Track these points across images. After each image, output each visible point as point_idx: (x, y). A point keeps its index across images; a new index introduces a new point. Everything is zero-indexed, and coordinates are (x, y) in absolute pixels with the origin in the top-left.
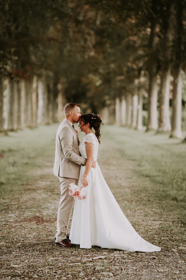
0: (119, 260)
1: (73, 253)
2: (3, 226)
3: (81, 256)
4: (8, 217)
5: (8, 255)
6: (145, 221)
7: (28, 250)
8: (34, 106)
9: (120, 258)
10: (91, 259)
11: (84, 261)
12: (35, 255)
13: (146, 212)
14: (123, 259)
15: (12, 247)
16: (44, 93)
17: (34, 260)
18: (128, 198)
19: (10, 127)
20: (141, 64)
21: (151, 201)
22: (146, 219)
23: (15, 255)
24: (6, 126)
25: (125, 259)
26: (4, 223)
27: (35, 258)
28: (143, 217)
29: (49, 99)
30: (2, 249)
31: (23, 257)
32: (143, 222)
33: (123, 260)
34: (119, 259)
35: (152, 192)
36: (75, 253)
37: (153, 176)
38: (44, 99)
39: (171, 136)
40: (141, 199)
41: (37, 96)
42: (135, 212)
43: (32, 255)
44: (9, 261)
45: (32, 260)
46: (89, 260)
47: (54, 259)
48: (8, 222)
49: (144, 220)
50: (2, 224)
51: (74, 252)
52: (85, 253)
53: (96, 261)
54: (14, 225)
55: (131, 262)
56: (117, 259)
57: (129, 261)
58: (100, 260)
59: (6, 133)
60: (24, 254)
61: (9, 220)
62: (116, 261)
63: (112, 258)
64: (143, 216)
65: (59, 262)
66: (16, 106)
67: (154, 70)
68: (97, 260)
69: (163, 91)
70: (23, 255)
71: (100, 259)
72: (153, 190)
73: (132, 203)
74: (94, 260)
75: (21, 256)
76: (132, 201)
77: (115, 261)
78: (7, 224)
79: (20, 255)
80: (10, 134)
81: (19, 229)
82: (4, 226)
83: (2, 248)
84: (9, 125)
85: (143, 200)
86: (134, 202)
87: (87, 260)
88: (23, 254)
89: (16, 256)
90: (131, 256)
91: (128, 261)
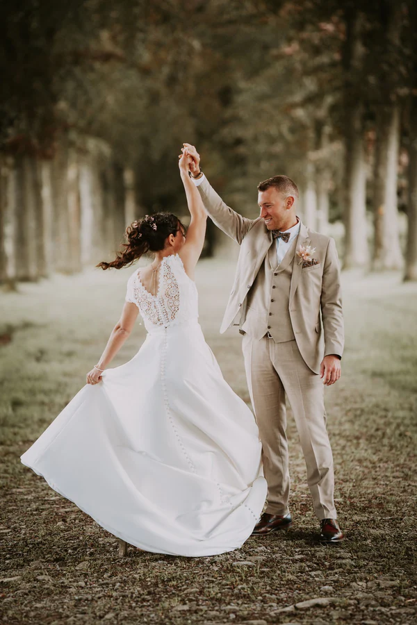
0: (372, 609)
1: (236, 591)
2: (32, 514)
3: (260, 598)
4: (43, 490)
5: (56, 597)
6: (409, 491)
7: (109, 581)
8: (73, 223)
9: (373, 602)
10: (290, 608)
11: (272, 614)
12: (132, 596)
13: (403, 466)
14: (385, 606)
15: (64, 575)
16: (93, 192)
17: (132, 611)
18: (345, 430)
19: (22, 273)
20: (322, 113)
21: (406, 436)
22: (409, 485)
23: (77, 598)
24: (11, 271)
25: (389, 606)
26: (34, 506)
27: (134, 605)
28: (401, 479)
29: (105, 205)
30: (38, 580)
31: (99, 603)
32: (405, 494)
33: (383, 609)
34: (373, 606)
35: (401, 414)
36: (243, 589)
37: (391, 374)
38: (93, 206)
39: (407, 278)
40: (380, 433)
41: (79, 199)
42: (376, 467)
43: (123, 596)
44: (61, 618)
45: (124, 613)
46: (287, 609)
47: (186, 608)
48: (45, 502)
49: (406, 488)
50: (29, 509)
51: (240, 587)
52: (268, 588)
53: (308, 613)
54: (62, 510)
55: (408, 614)
56: (367, 606)
57: (403, 611)
58: (319, 611)
59: (11, 285)
60: (101, 595)
61: (46, 498)
62: (365, 612)
63: (352, 602)
64: (398, 477)
65: (203, 618)
66: (31, 224)
67: (357, 124)
68: (308, 609)
69: (381, 171)
70: (99, 598)
71: (317, 606)
72: (402, 408)
73: (358, 444)
74: (301, 609)
75: (92, 600)
76: (358, 438)
77: (361, 613)
78: (43, 509)
79: (90, 598)
80: (23, 287)
81: (77, 521)
82: (34, 512)
83: (40, 578)
84: (17, 267)
85: (384, 434)
86: (362, 441)
87: (281, 610)
88: (97, 596)
89: (80, 600)
90: (404, 596)
91: (398, 611)
